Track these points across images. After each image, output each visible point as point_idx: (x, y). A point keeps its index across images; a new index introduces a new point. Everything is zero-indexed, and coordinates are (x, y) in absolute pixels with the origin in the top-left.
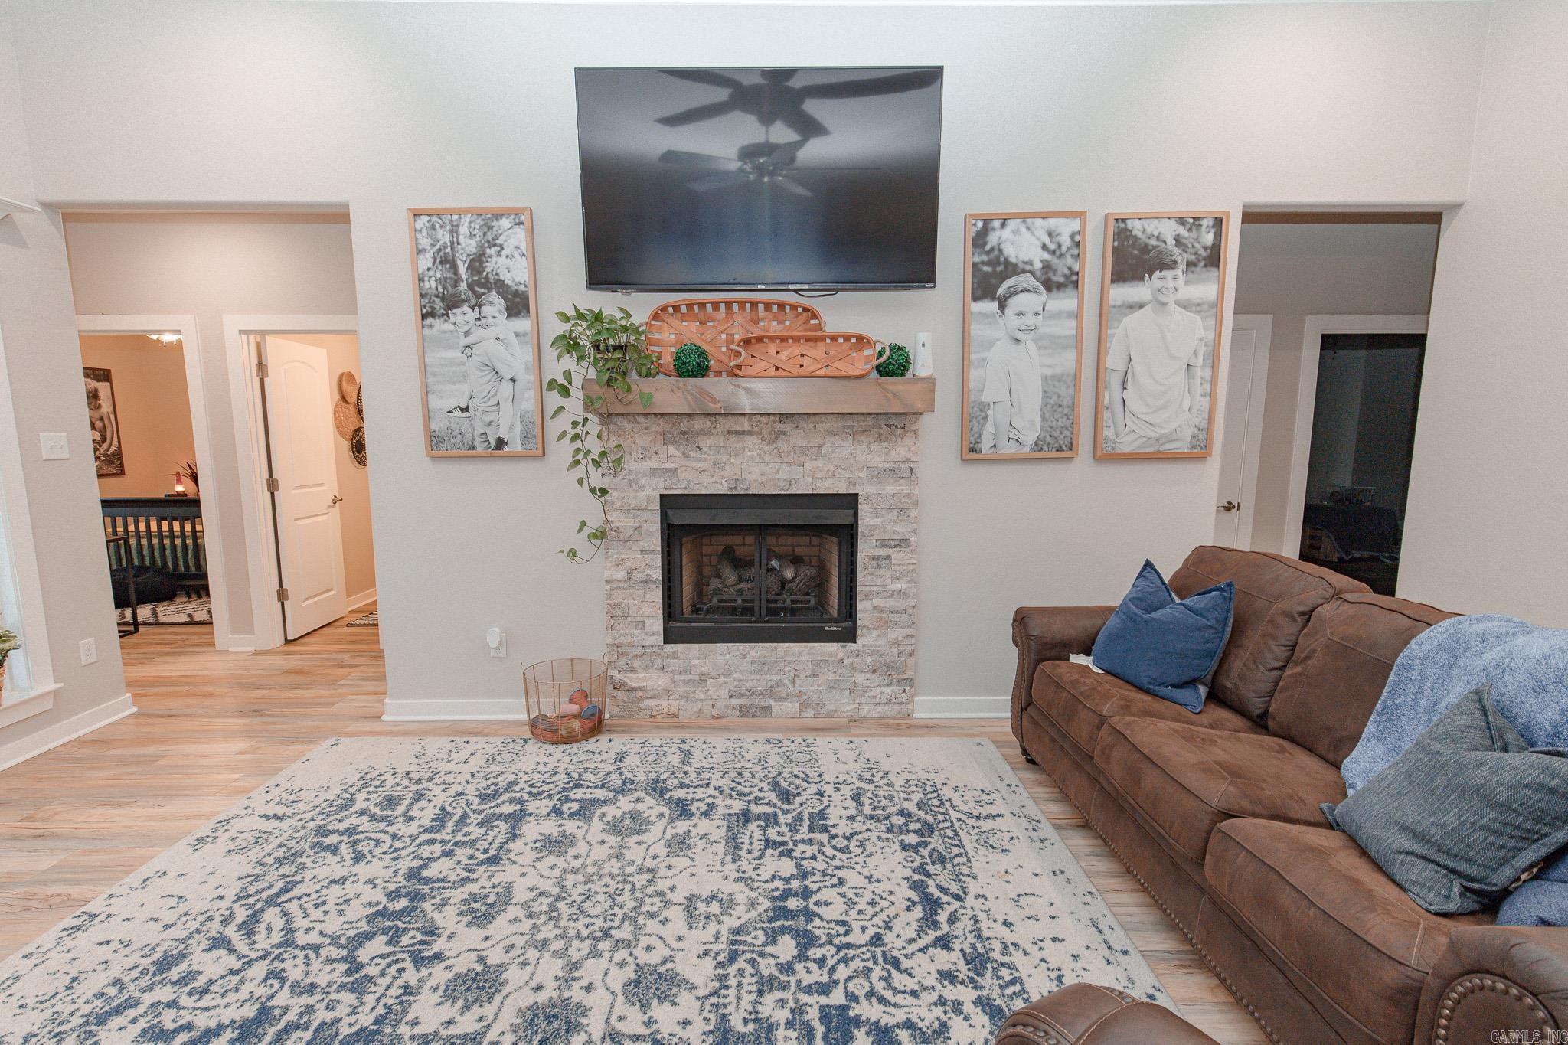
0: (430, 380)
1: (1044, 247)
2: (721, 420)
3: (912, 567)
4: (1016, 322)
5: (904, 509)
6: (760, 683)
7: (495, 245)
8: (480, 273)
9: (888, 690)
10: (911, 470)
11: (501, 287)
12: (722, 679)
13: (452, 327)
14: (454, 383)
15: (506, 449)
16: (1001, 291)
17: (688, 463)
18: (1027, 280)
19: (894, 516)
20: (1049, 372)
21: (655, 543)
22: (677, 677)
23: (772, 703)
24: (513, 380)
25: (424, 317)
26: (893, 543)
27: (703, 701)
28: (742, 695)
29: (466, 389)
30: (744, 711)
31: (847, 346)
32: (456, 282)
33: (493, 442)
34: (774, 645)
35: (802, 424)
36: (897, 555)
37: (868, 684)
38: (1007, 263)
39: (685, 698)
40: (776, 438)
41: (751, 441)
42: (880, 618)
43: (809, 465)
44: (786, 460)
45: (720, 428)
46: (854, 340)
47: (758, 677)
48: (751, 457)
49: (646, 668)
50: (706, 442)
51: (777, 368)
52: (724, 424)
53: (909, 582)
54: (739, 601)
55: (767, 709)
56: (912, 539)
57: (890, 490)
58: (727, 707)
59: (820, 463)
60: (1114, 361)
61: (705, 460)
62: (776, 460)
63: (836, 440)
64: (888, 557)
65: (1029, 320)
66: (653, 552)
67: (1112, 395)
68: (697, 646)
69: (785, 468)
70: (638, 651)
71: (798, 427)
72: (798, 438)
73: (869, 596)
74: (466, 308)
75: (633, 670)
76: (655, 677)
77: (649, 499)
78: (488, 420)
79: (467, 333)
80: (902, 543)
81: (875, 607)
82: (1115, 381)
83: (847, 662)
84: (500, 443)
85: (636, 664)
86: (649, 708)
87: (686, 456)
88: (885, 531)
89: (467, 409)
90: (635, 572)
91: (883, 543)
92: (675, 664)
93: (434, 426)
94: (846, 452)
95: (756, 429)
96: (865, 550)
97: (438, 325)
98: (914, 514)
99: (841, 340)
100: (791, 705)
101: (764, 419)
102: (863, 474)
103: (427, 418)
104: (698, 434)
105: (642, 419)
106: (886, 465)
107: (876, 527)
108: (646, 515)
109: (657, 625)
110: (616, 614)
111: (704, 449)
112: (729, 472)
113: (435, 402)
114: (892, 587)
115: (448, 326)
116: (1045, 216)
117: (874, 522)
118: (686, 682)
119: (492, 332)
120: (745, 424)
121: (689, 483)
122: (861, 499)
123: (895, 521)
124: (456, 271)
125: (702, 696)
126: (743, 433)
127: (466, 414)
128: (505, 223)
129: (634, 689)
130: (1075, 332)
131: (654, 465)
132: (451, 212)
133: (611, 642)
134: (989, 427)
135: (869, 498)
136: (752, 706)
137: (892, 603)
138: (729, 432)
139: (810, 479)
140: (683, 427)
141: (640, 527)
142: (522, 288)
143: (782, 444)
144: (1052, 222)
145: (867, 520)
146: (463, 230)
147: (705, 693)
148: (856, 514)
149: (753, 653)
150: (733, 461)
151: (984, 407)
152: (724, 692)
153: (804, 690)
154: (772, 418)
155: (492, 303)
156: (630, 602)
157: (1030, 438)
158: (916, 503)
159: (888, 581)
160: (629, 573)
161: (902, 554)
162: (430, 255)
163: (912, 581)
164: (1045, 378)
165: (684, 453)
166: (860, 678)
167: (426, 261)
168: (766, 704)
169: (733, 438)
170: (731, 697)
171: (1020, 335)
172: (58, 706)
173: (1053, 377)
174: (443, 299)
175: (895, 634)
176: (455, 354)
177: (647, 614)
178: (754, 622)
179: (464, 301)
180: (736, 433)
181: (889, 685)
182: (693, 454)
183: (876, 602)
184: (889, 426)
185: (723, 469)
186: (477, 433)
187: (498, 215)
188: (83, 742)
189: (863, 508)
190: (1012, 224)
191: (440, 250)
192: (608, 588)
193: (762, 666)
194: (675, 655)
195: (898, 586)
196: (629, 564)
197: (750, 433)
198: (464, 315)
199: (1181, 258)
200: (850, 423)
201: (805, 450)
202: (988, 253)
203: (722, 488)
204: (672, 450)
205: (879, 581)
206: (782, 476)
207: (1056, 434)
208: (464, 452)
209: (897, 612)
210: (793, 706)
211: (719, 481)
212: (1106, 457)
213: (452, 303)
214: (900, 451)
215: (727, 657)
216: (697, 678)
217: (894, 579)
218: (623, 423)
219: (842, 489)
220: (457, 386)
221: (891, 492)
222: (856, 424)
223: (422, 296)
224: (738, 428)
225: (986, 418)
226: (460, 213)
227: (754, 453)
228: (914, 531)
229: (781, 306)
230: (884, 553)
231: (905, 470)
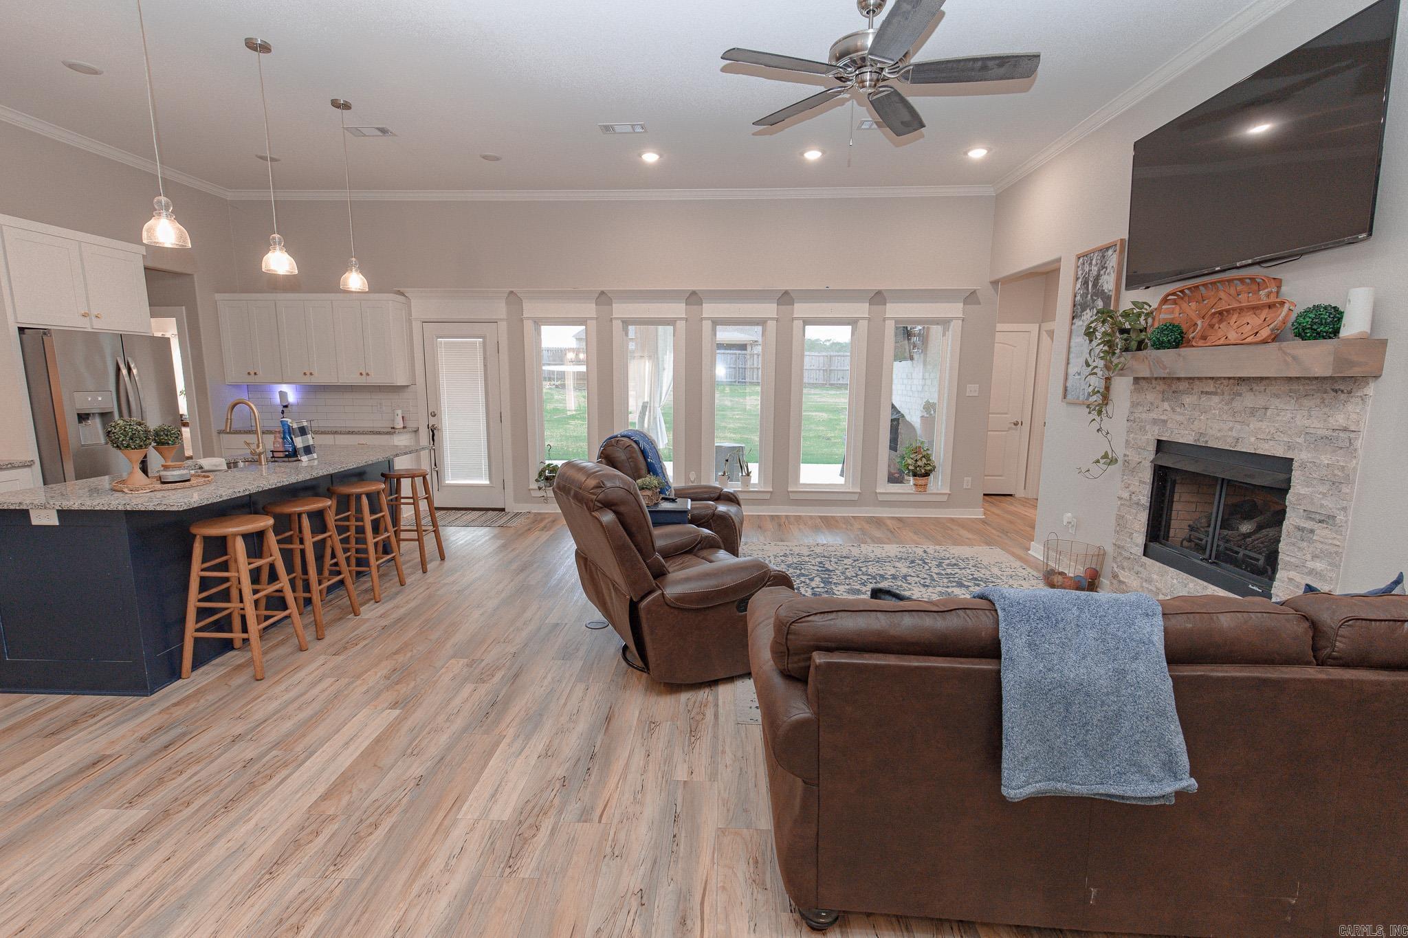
0: (1071, 356)
2: (1197, 382)
3: (1335, 549)
5: (1337, 482)
7: (1104, 268)
8: (1096, 287)
10: (1350, 440)
13: (1082, 323)
17: (1174, 416)
19: (1323, 489)
21: (1147, 475)
22: (1144, 584)
25: (1073, 318)
26: (1318, 517)
29: (1081, 361)
32: (1087, 294)
33: (1086, 395)
34: (1205, 584)
35: (1255, 387)
36: (1321, 532)
40: (1233, 399)
41: (1216, 399)
43: (1255, 426)
44: (1238, 419)
45: (1196, 390)
48: (1214, 414)
49: (1130, 569)
50: (1187, 400)
52: (1198, 386)
53: (1330, 564)
56: (1340, 517)
57: (1325, 459)
59: (1264, 425)
61: (1183, 414)
62: (1231, 418)
63: (1281, 403)
64: (1312, 531)
66: (1144, 483)
68: (1158, 564)
69: (1238, 426)
70: (1126, 554)
71: (1251, 389)
72: (1249, 400)
73: (1287, 566)
75: (1123, 569)
76: (1133, 578)
77: (1150, 442)
78: (1087, 380)
80: (1327, 520)
81: (1290, 579)
84: (1089, 395)
85: (1125, 564)
87: (1173, 410)
88: (1313, 503)
89: (1079, 374)
90: (1133, 496)
91: (1309, 515)
92: (1144, 573)
93: (1068, 384)
94: (1287, 416)
95: (1219, 390)
96: (1290, 517)
97: (1077, 322)
98: (1345, 489)
101: (1225, 382)
102: (1300, 440)
103: (1066, 379)
104: (1183, 394)
105: (1154, 382)
106: (1324, 432)
107: (1305, 496)
108: (1146, 453)
109: (1140, 539)
110: (1121, 522)
111: (1185, 406)
112: (1197, 426)
113: (1070, 370)
114: (1310, 564)
115: (1080, 323)
117: (1304, 491)
120: (1210, 387)
121: (1173, 432)
122: (1295, 465)
123: (1324, 494)
124: (1088, 290)
126: (1211, 393)
128: (1110, 252)
129: (1120, 582)
131: (1155, 416)
132: (1091, 252)
133: (1115, 541)
135: (1303, 465)
137: (1307, 581)
138: (1202, 392)
139: (1253, 439)
140: (1175, 388)
141: (1143, 462)
142: (1111, 293)
143: (1237, 404)
145: (1299, 489)
146: (1094, 262)
148: (1289, 480)
149: (1191, 585)
150: (1202, 417)
154: (1231, 381)
155: (1098, 306)
156: (1129, 516)
158: (1349, 478)
159: (1309, 557)
160: (1130, 495)
161: (1326, 531)
162: (1080, 280)
163: (1335, 566)
165: (1172, 409)
167: (1078, 285)
169: (1204, 398)
172: (950, 501)
174: (1081, 306)
176: (1080, 340)
177: (1136, 529)
178: (1201, 560)
179: (1088, 306)
180: (1207, 393)
182: (1178, 409)
183: (1292, 574)
184: (1336, 391)
185: (1194, 423)
186: (1082, 389)
187: (1107, 249)
188: (952, 519)
189: (1296, 475)
191: (1084, 277)
192: (1119, 503)
196: (1131, 488)
197: (1215, 393)
198: (1087, 315)
201: (1253, 411)
203: (1191, 439)
204: (1166, 405)
205: (1299, 554)
206: (1234, 434)
208: (1075, 400)
211: (1190, 433)
213: (1084, 308)
214: (1339, 419)
215: (1175, 581)
217: (1314, 557)
218: (1143, 383)
219: (1279, 452)
220: (1079, 359)
221: (1326, 462)
222: (1301, 387)
223: (1074, 306)
224: (1208, 389)
226: (1093, 252)
227: (1217, 412)
228: (1344, 509)
229: (1253, 280)
230: (1309, 525)
231: (1343, 440)
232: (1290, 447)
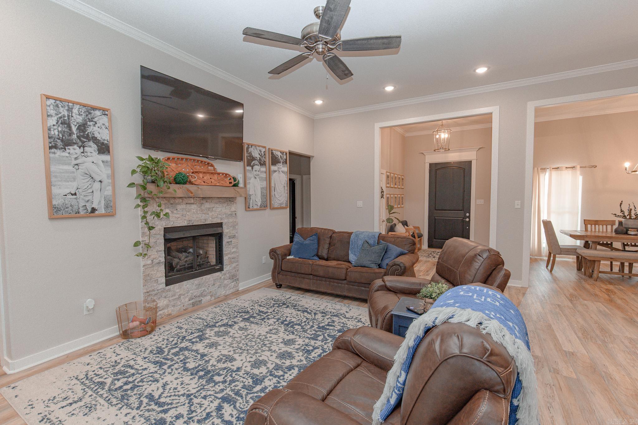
0: (53, 179)
1: (259, 154)
2: (185, 199)
3: (237, 243)
4: (255, 173)
5: (234, 226)
6: (197, 293)
7: (92, 121)
8: (84, 131)
9: (233, 284)
10: (236, 214)
11: (95, 140)
12: (186, 295)
13: (67, 155)
14: (68, 182)
15: (97, 212)
16: (252, 164)
17: (174, 215)
18: (256, 162)
19: (232, 229)
20: (262, 187)
21: (162, 247)
22: (171, 299)
23: (202, 298)
24: (101, 181)
25: (51, 148)
26: (232, 237)
27: (180, 305)
28: (193, 299)
29: (75, 185)
30: (193, 304)
31: (222, 177)
33: (90, 210)
34: (202, 277)
35: (208, 201)
36: (233, 240)
37: (228, 283)
38: (253, 157)
39: (174, 306)
40: (201, 205)
41: (193, 206)
42: (230, 261)
43: (210, 214)
44: (204, 212)
45: (184, 202)
46: (224, 175)
47: (198, 290)
48: (194, 212)
49: (159, 298)
50: (179, 207)
51: (204, 182)
54: (187, 265)
55: (200, 301)
56: (237, 235)
57: (231, 220)
58: (188, 305)
59: (213, 213)
60: (273, 185)
61: (179, 214)
62: (201, 212)
63: (217, 206)
64: (231, 241)
65: (257, 173)
66: (161, 251)
67: (273, 193)
68: (177, 284)
69: (204, 215)
70: (156, 292)
72: (207, 205)
73: (227, 255)
74: (75, 147)
75: (154, 301)
76: (163, 301)
77: (160, 230)
78: (87, 199)
79: (76, 159)
80: (234, 237)
81: (228, 258)
82: (273, 189)
83: (222, 277)
84: (93, 210)
85: (155, 298)
86: (160, 315)
88: (230, 233)
89: (75, 194)
90: (154, 260)
92: (170, 294)
93: (54, 202)
94: (220, 209)
95: (195, 202)
96: (225, 240)
97: (59, 153)
98: (237, 227)
99: (221, 175)
100: (208, 297)
101: (198, 199)
102: (224, 216)
103: (50, 199)
104: (177, 204)
106: (230, 213)
108: (158, 236)
109: (163, 279)
110: (147, 278)
111: (179, 210)
112: (187, 218)
113: (55, 190)
114: (232, 251)
115: (65, 154)
116: (259, 146)
117: (227, 231)
118: (173, 300)
119: (90, 159)
120: (192, 201)
121: (174, 222)
122: (223, 224)
124: (70, 129)
125: (180, 303)
126: (191, 204)
127: (75, 197)
128: (98, 113)
130: (265, 177)
132: (69, 102)
133: (145, 291)
134: (251, 201)
135: (225, 223)
136: (196, 301)
137: (233, 256)
138: (186, 203)
139: (211, 218)
140: (171, 202)
141: (156, 241)
143: (203, 207)
144: (260, 148)
145: (226, 230)
146: (75, 111)
147: (180, 302)
148: (222, 229)
149: (196, 282)
150: (188, 213)
151: (250, 195)
152: (187, 299)
153: (211, 290)
154: (200, 199)
155: (90, 146)
156: (153, 272)
157: (259, 204)
158: (237, 224)
159: (232, 249)
160: (152, 261)
162: (55, 119)
163: (237, 248)
164: (261, 188)
165: (172, 212)
166: (226, 282)
167: (52, 121)
168: (200, 299)
169: (188, 205)
170: (189, 300)
171: (256, 177)
173: (263, 188)
174: (62, 141)
175: (234, 265)
176: (70, 168)
177: (159, 276)
178: (194, 271)
179: (74, 143)
180: (189, 204)
181: (233, 282)
182: (175, 212)
183: (229, 256)
184: (229, 201)
185: (185, 217)
186: (81, 205)
187: (94, 109)
189: (224, 227)
190: (253, 147)
191: (61, 118)
192: (144, 268)
193: (199, 286)
194: (169, 290)
195: (234, 250)
196: (152, 257)
197: (193, 204)
198: (75, 150)
199: (281, 161)
200: (220, 200)
201: (209, 209)
202: (249, 154)
203: (185, 224)
204: (168, 211)
205: (228, 250)
206: (203, 218)
207: (264, 203)
208: (73, 215)
209: (234, 258)
210: (208, 298)
211: (183, 221)
212: (273, 208)
213: (67, 143)
214: (233, 209)
215: (188, 286)
216: (178, 297)
218: (150, 201)
219: (218, 221)
220: (70, 183)
222: (222, 200)
223: (49, 138)
224: (190, 202)
225: (250, 199)
226: (74, 103)
227: (195, 211)
228: (237, 233)
229: (202, 162)
230: (230, 240)
231: (234, 214)
232: (221, 219)
